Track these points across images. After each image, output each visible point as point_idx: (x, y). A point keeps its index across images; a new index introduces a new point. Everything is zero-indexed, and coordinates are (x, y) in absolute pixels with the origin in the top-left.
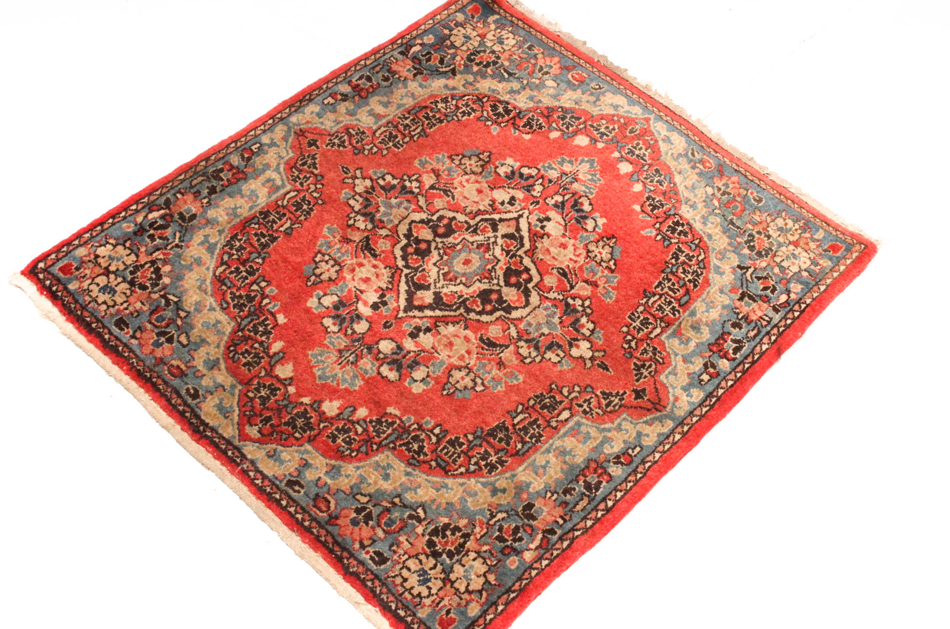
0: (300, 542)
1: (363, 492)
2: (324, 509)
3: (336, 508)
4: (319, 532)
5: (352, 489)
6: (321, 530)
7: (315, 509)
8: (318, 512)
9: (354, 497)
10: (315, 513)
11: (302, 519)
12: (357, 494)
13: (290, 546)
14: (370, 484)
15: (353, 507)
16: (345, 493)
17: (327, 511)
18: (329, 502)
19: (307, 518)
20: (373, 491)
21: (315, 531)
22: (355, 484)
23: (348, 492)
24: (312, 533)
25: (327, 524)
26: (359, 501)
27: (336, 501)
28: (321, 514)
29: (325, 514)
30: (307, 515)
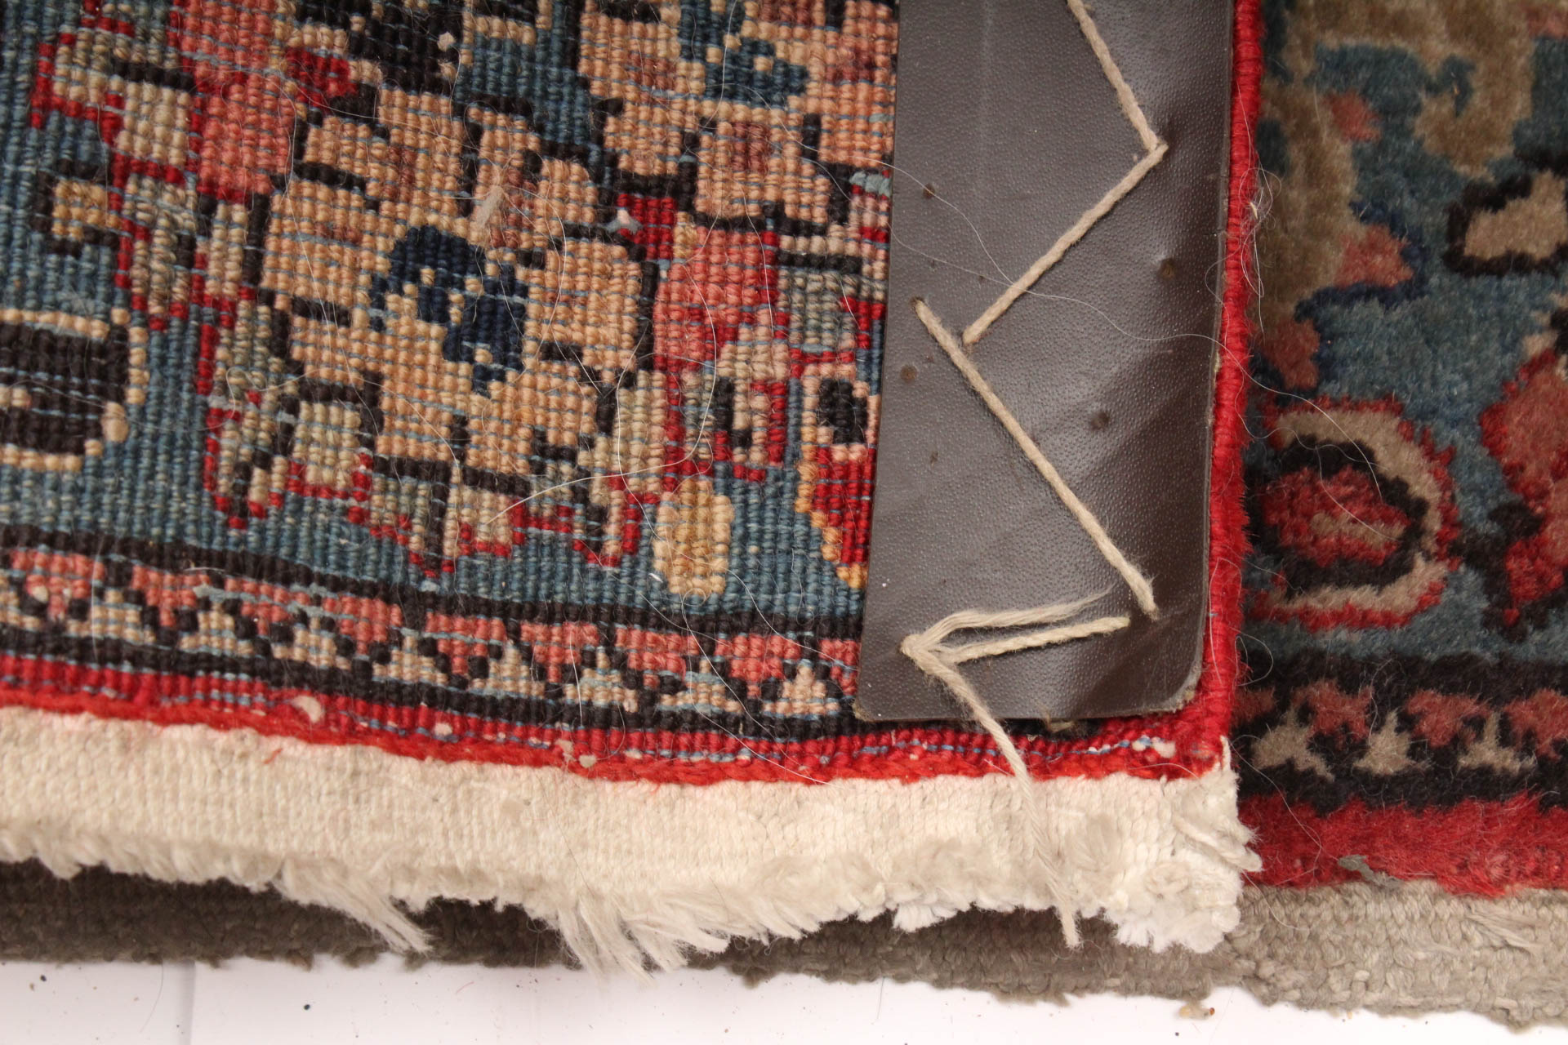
0: (1451, 908)
1: (1483, 174)
2: (1379, 535)
3: (1443, 459)
4: (1527, 742)
5: (1394, 223)
6: (1524, 712)
7: (1330, 599)
8: (1363, 597)
9: (1461, 265)
10: (1362, 620)
11: (1321, 744)
12: (1459, 223)
13: (1422, 1003)
14: (1456, 75)
15: (1536, 344)
16: (1386, 296)
17: (1414, 532)
18: (1356, 456)
19: (1351, 709)
20: (1520, 106)
21: (1487, 753)
22: (1365, 164)
23: (1387, 267)
24: (1487, 783)
25: (1513, 633)
26: (1518, 263)
27: (1389, 402)
28: (1400, 596)
29: (1425, 573)
30: (1322, 691)
